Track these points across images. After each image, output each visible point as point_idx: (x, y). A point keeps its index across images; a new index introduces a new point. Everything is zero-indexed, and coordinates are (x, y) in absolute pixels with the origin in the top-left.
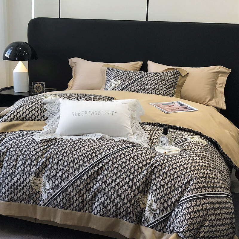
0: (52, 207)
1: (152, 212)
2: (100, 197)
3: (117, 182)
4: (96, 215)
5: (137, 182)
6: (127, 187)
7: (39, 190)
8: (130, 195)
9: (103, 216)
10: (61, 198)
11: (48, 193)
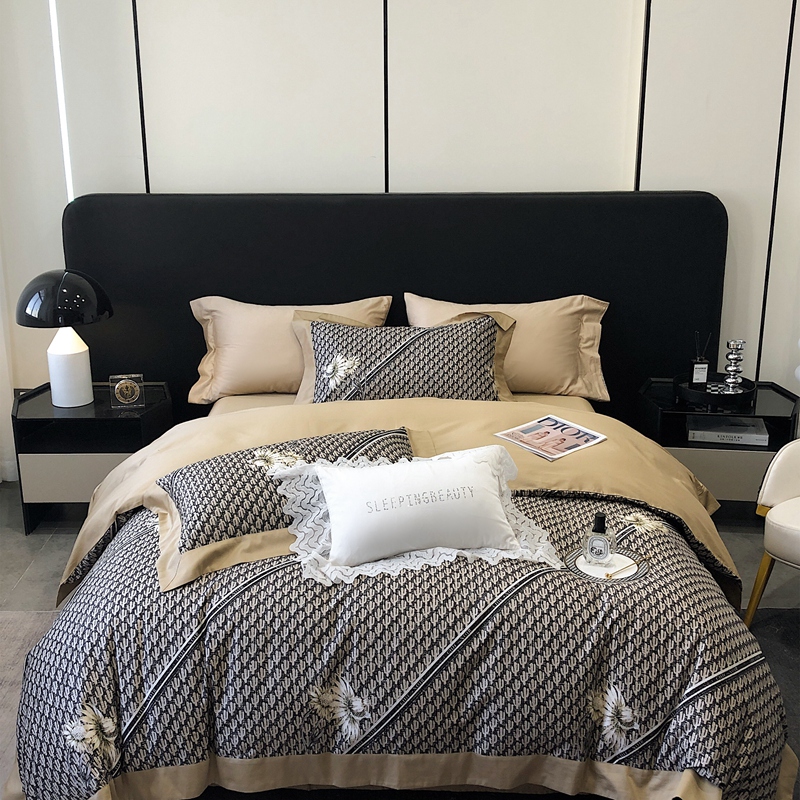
0: (374, 752)
1: (623, 727)
2: (493, 712)
3: (532, 671)
4: (487, 754)
5: (580, 666)
6: (557, 680)
7: (334, 718)
8: (569, 697)
9: (504, 754)
10: (398, 728)
11: (362, 722)
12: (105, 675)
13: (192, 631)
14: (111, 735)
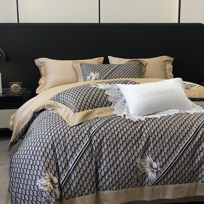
0: (161, 185)
7: (145, 172)
11: (157, 172)
12: (52, 159)
13: (87, 140)
14: (56, 184)
